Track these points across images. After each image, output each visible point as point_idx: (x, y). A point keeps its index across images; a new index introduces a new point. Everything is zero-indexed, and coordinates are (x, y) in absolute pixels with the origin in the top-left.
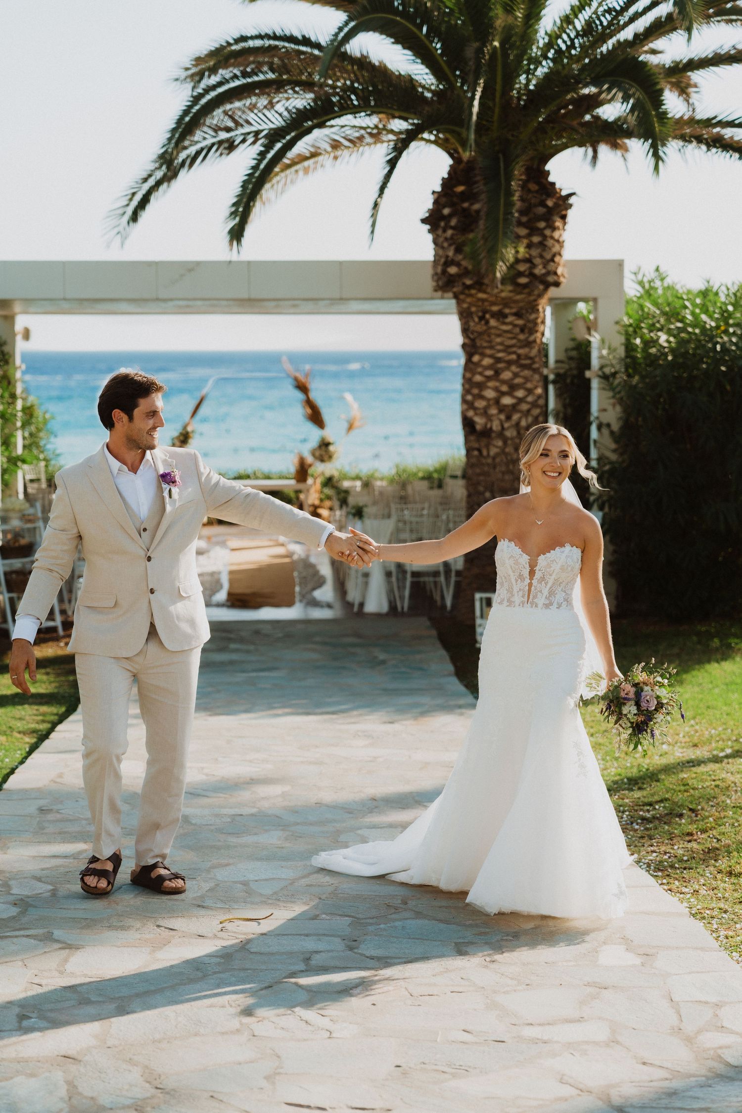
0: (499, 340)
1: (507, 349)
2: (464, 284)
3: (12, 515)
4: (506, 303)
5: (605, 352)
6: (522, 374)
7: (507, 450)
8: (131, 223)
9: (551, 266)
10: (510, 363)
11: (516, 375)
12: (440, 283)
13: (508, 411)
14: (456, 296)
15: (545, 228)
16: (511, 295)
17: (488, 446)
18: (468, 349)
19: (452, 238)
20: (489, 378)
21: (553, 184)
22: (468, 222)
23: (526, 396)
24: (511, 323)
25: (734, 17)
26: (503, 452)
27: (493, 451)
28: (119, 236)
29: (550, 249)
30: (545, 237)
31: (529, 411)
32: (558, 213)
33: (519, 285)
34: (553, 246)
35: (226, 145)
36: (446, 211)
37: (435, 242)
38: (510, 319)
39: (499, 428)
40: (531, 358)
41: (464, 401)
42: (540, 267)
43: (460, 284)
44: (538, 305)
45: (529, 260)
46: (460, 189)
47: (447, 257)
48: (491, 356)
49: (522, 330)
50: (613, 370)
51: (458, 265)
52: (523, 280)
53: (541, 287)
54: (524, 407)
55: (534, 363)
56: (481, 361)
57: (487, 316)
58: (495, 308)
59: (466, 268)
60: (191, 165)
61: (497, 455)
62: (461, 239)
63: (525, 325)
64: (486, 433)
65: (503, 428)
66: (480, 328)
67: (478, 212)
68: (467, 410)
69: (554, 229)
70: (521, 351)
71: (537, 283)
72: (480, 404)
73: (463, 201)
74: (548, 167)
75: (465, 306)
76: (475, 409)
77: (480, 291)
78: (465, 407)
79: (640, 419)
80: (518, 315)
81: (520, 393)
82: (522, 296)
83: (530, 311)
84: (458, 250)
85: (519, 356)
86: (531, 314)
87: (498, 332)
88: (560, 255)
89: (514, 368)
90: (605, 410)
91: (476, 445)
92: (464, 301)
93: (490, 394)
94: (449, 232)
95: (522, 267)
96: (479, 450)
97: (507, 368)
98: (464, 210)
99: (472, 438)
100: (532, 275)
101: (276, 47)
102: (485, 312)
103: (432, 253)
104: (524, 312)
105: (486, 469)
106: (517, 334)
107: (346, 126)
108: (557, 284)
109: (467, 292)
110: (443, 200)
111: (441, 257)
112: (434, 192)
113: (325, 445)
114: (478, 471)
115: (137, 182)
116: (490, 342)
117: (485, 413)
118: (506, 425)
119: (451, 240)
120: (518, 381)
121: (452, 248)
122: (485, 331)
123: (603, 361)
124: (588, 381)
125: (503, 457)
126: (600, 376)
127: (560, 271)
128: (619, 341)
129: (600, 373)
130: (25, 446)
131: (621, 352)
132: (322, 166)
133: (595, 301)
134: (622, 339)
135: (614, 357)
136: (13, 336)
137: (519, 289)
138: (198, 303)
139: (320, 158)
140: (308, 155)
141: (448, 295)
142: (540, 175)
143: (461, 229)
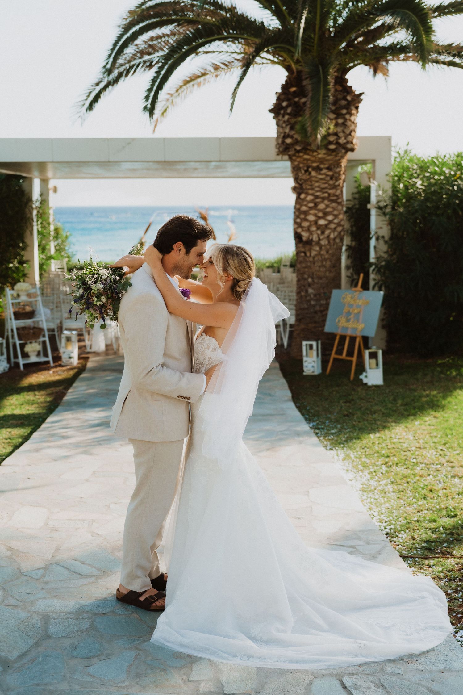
0: (317, 184)
1: (322, 190)
2: (295, 149)
3: (21, 293)
4: (322, 161)
5: (380, 193)
6: (331, 205)
7: (322, 253)
8: (88, 111)
9: (349, 138)
10: (324, 199)
11: (327, 206)
12: (281, 149)
13: (323, 229)
14: (290, 158)
15: (346, 114)
16: (325, 156)
17: (310, 250)
18: (298, 190)
19: (288, 121)
20: (311, 208)
21: (350, 87)
22: (298, 111)
23: (334, 220)
24: (324, 174)
26: (319, 254)
27: (313, 253)
28: (80, 119)
29: (349, 127)
30: (346, 120)
31: (335, 228)
32: (354, 105)
33: (329, 150)
34: (351, 125)
35: (147, 64)
36: (284, 104)
37: (277, 124)
38: (324, 171)
39: (317, 239)
40: (336, 196)
41: (295, 222)
42: (343, 138)
43: (293, 149)
44: (341, 163)
45: (336, 134)
46: (293, 89)
47: (285, 133)
48: (312, 195)
49: (331, 178)
50: (385, 204)
51: (292, 137)
52: (332, 147)
53: (343, 151)
54: (332, 226)
55: (338, 198)
56: (306, 197)
57: (310, 169)
58: (315, 165)
59: (296, 139)
60: (127, 75)
61: (316, 255)
62: (293, 121)
63: (333, 175)
64: (309, 242)
65: (319, 239)
66: (306, 177)
67: (304, 103)
68: (297, 228)
69: (351, 115)
70: (331, 191)
71: (341, 149)
72: (305, 224)
73: (295, 97)
74: (347, 77)
75: (296, 163)
76: (302, 227)
77: (305, 154)
78: (296, 226)
79: (405, 233)
80: (329, 169)
81: (330, 218)
82: (332, 157)
83: (336, 166)
84: (292, 128)
85: (329, 194)
86: (337, 168)
87: (317, 180)
88: (355, 131)
89: (326, 202)
90: (381, 228)
91: (303, 250)
92: (295, 161)
93: (311, 218)
94: (287, 117)
95: (332, 139)
96: (305, 253)
97: (322, 202)
98: (296, 103)
99: (300, 245)
100: (338, 143)
101: (179, 2)
103: (276, 131)
104: (332, 167)
105: (309, 264)
106: (328, 181)
107: (222, 52)
108: (352, 150)
109: (297, 154)
110: (282, 97)
111: (281, 133)
112: (276, 93)
114: (304, 265)
115: (92, 86)
116: (311, 185)
117: (308, 229)
118: (321, 237)
119: (288, 122)
120: (329, 210)
121: (288, 127)
122: (309, 179)
123: (379, 198)
124: (369, 211)
125: (320, 257)
126: (376, 208)
127: (354, 141)
128: (388, 186)
129: (377, 206)
130: (56, 250)
131: (390, 193)
132: (208, 82)
133: (374, 161)
134: (390, 185)
135: (386, 196)
136: (48, 190)
137: (330, 153)
138: (137, 166)
139: (207, 76)
140: (200, 75)
141: (285, 157)
142: (343, 81)
143: (294, 115)
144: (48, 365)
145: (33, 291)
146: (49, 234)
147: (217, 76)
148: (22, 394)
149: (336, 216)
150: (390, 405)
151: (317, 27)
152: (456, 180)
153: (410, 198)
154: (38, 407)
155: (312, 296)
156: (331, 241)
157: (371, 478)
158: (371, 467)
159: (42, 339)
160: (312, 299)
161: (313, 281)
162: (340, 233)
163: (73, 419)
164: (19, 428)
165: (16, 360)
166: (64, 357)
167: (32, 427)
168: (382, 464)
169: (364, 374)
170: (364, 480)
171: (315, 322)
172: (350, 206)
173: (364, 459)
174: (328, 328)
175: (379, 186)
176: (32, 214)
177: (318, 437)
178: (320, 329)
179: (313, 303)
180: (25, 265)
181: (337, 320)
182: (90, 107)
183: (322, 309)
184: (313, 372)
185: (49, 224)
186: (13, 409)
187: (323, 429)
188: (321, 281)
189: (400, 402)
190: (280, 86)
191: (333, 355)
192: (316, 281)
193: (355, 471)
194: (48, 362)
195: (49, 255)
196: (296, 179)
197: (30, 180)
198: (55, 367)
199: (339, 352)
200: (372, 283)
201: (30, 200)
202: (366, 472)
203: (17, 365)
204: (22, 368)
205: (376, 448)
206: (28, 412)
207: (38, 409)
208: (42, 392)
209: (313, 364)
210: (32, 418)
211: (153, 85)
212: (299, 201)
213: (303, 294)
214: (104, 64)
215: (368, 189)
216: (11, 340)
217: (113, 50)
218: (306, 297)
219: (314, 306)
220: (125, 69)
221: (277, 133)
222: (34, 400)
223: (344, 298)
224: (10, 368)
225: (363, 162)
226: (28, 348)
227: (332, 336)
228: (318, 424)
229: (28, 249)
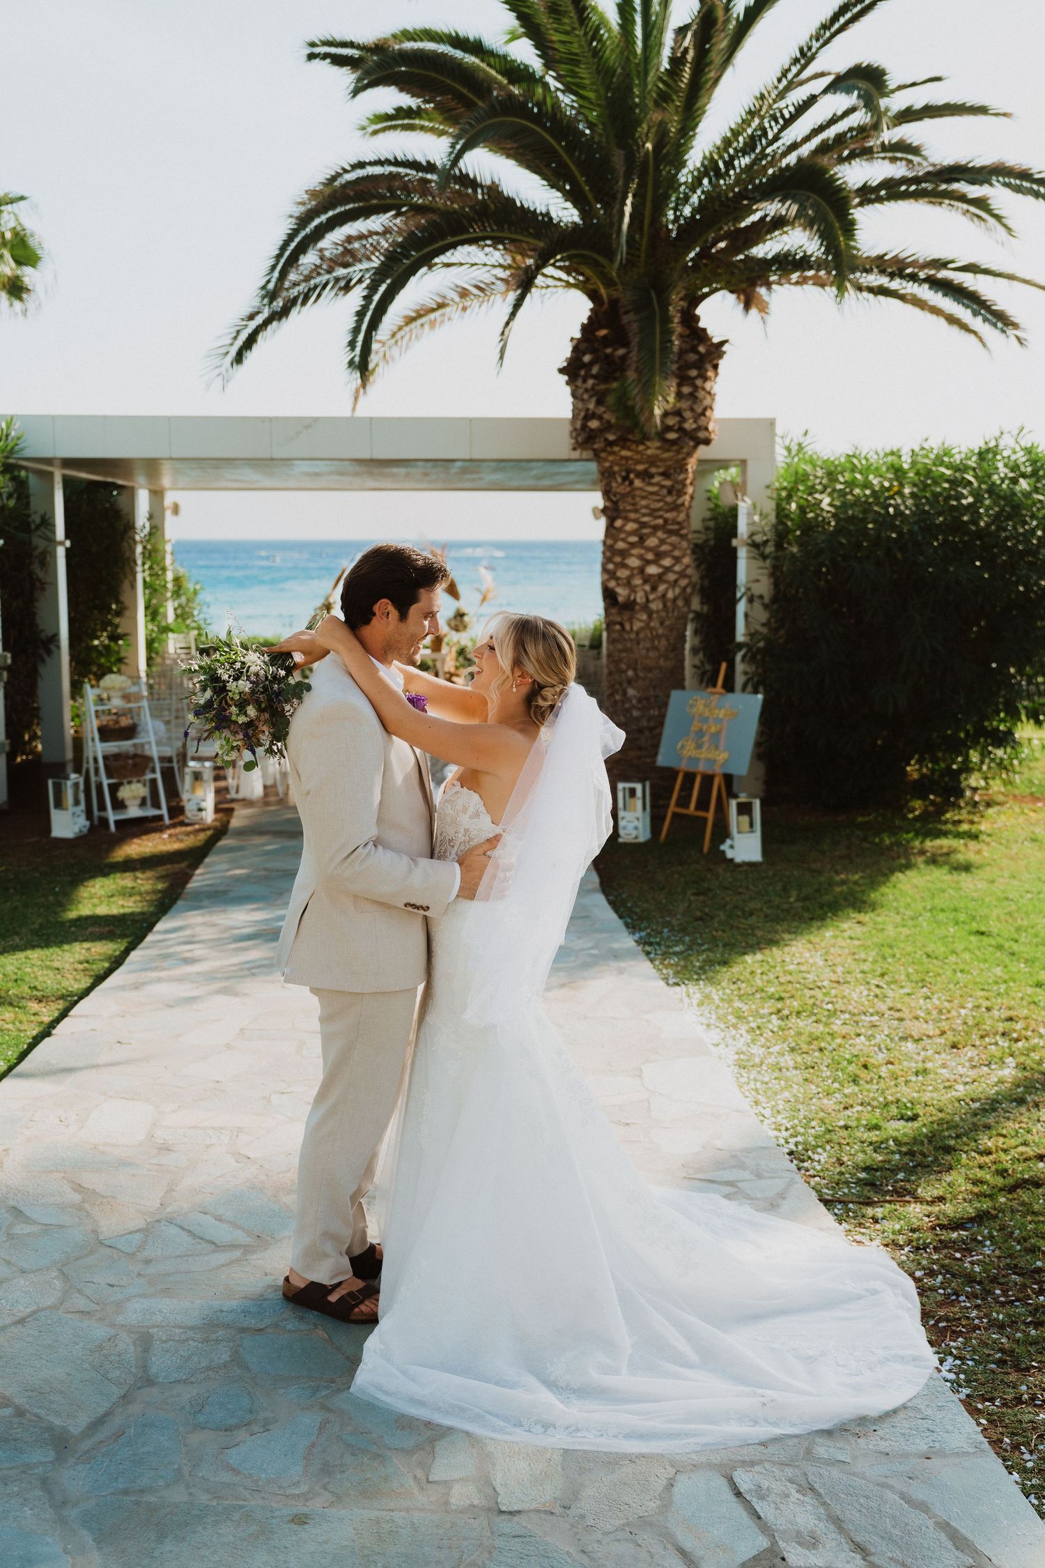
0: (644, 502)
1: (653, 513)
2: (606, 440)
3: (112, 694)
4: (653, 461)
5: (756, 518)
6: (669, 540)
7: (652, 624)
8: (235, 365)
9: (702, 421)
10: (656, 528)
11: (662, 542)
12: (580, 439)
13: (654, 582)
14: (597, 456)
15: (696, 377)
16: (659, 452)
17: (630, 620)
18: (609, 513)
19: (593, 388)
20: (633, 545)
21: (704, 330)
22: (613, 370)
23: (674, 565)
24: (657, 484)
25: (899, 155)
26: (647, 626)
27: (637, 625)
28: (220, 380)
29: (701, 401)
30: (696, 388)
31: (676, 581)
32: (710, 362)
33: (666, 441)
34: (705, 398)
35: (342, 283)
36: (587, 358)
37: (574, 395)
39: (644, 600)
40: (679, 523)
41: (605, 570)
42: (691, 421)
43: (602, 439)
44: (687, 464)
45: (679, 413)
46: (603, 332)
47: (588, 410)
48: (635, 521)
49: (670, 492)
50: (765, 538)
51: (600, 418)
52: (672, 436)
53: (692, 444)
54: (672, 577)
55: (682, 528)
56: (623, 526)
57: (632, 476)
58: (640, 467)
59: (608, 422)
60: (304, 303)
61: (641, 629)
62: (602, 387)
63: (673, 486)
64: (629, 606)
65: (648, 600)
66: (624, 489)
67: (624, 358)
68: (608, 580)
69: (706, 379)
70: (668, 515)
71: (687, 440)
72: (622, 573)
73: (607, 346)
74: (699, 311)
75: (607, 464)
76: (617, 579)
77: (623, 448)
78: (606, 577)
79: (801, 590)
80: (665, 475)
81: (667, 562)
82: (671, 454)
83: (679, 470)
84: (599, 402)
85: (666, 521)
86: (679, 474)
87: (644, 494)
88: (711, 408)
89: (660, 534)
90: (758, 581)
91: (619, 619)
92: (605, 460)
93: (634, 562)
94: (590, 382)
95: (671, 421)
96: (622, 624)
97: (653, 534)
98: (607, 356)
99: (614, 611)
100: (681, 430)
101: (398, 174)
102: (629, 472)
103: (571, 407)
104: (672, 471)
105: (629, 645)
106: (664, 497)
107: (476, 264)
108: (707, 442)
109: (609, 449)
110: (584, 345)
111: (580, 410)
112: (572, 339)
113: (460, 615)
114: (620, 646)
115: (244, 320)
116: (634, 504)
117: (628, 583)
118: (651, 597)
119: (592, 391)
120: (664, 548)
121: (594, 399)
122: (629, 492)
123: (754, 529)
124: (735, 550)
125: (648, 632)
126: (749, 545)
127: (711, 427)
128: (770, 507)
129: (750, 541)
130: (177, 616)
131: (772, 518)
132: (449, 319)
133: (743, 463)
134: (773, 504)
135: (767, 524)
136: (163, 510)
137: (667, 446)
138: (321, 467)
139: (447, 310)
140: (435, 306)
141: (588, 454)
142: (690, 319)
143: (604, 378)
144: (161, 823)
145: (134, 689)
146: (165, 586)
147: (464, 309)
148: (112, 876)
149: (677, 560)
150: (777, 900)
151: (647, 222)
152: (892, 497)
153: (808, 527)
154: (140, 901)
155: (634, 702)
156: (669, 604)
157: (753, 1041)
158: (751, 1019)
159: (149, 776)
160: (634, 707)
161: (637, 675)
162: (684, 589)
163: (203, 924)
164: (104, 942)
165: (102, 814)
166: (190, 808)
167: (130, 939)
168: (771, 1014)
169: (728, 842)
170: (740, 1044)
171: (640, 748)
172: (700, 542)
173: (738, 1004)
174: (663, 759)
175: (754, 506)
176: (133, 552)
177: (652, 961)
178: (648, 760)
179: (635, 713)
180: (121, 642)
181: (679, 745)
182: (239, 358)
183: (652, 724)
184: (636, 837)
185: (164, 569)
186: (95, 906)
187: (659, 944)
188: (650, 675)
189: (794, 893)
190: (580, 328)
191: (672, 808)
192: (641, 675)
193: (723, 1026)
194: (160, 818)
195: (163, 624)
196: (607, 494)
197: (131, 492)
198: (174, 826)
199: (684, 801)
200: (739, 680)
201: (130, 526)
202: (743, 1029)
203: (104, 822)
204: (113, 827)
205: (758, 982)
206: (122, 911)
207: (140, 905)
208: (149, 874)
209: (636, 823)
210: (129, 923)
212: (610, 530)
213: (618, 697)
214: (263, 282)
215: (734, 511)
216: (93, 778)
217: (279, 257)
218: (623, 702)
219: (638, 719)
220: (299, 294)
221: (573, 411)
222: (133, 888)
223: (692, 706)
224: (92, 828)
225: (724, 464)
226: (124, 793)
227: (671, 773)
228: (649, 935)
229: (127, 613)
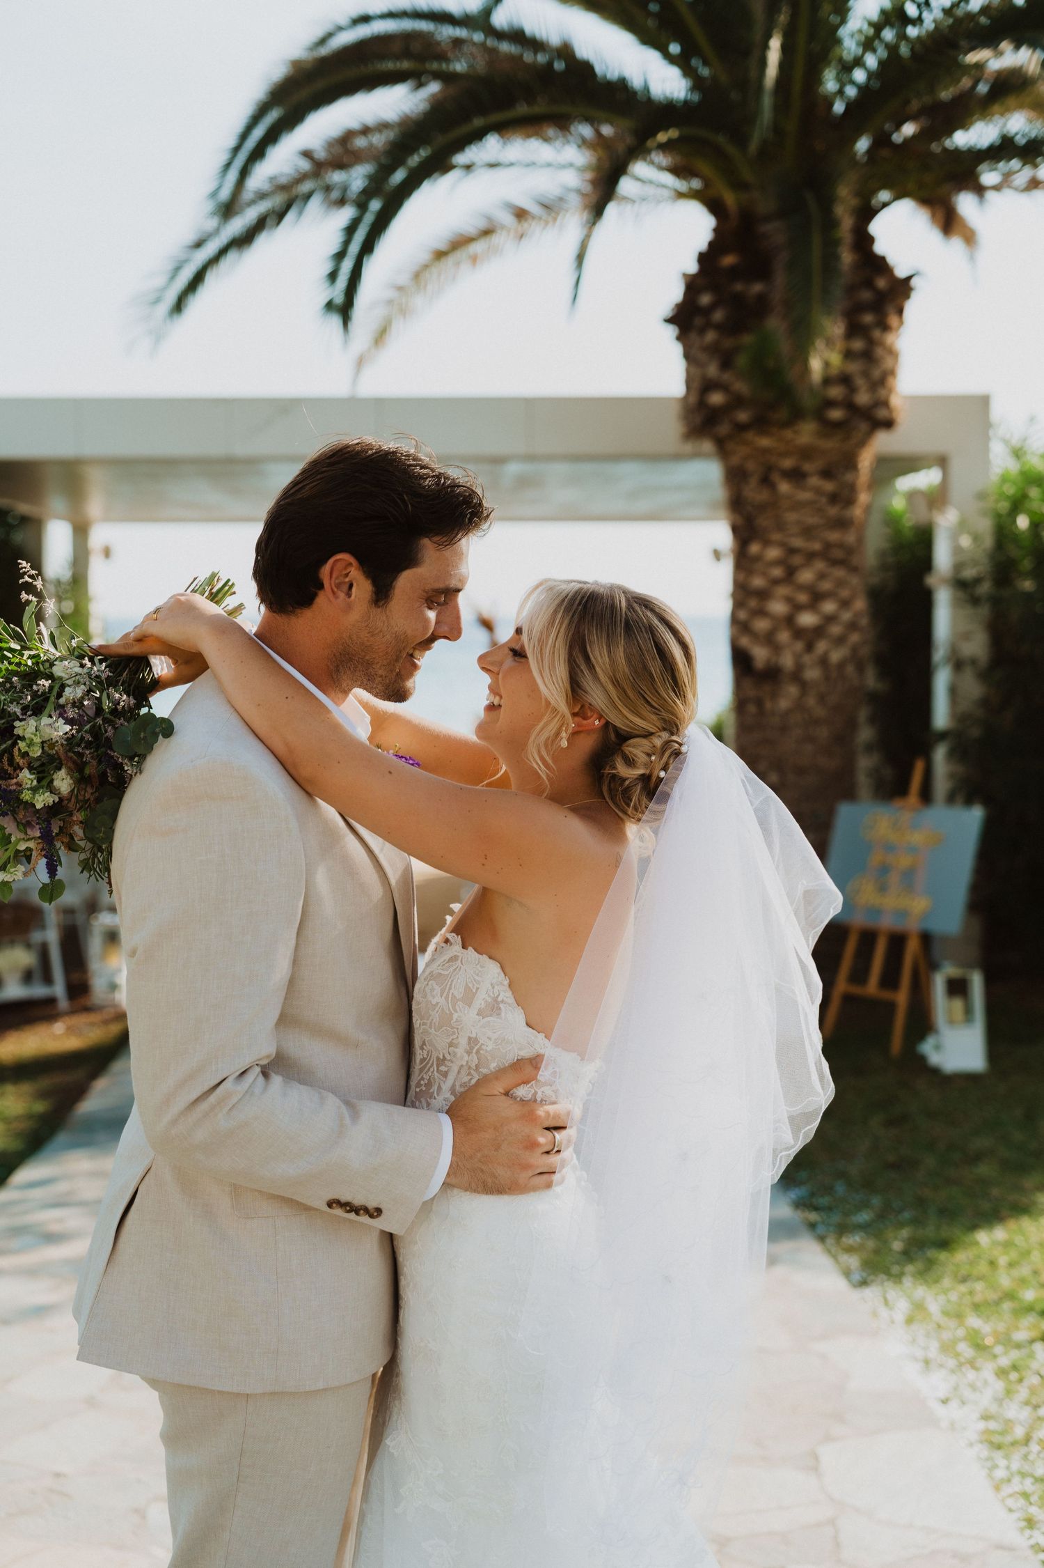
0: (791, 517)
1: (808, 532)
2: (734, 422)
4: (806, 453)
5: (963, 542)
6: (832, 574)
7: (806, 703)
9: (882, 393)
12: (698, 420)
13: (809, 637)
14: (721, 449)
15: (872, 327)
16: (814, 439)
17: (774, 696)
19: (714, 344)
20: (776, 582)
21: (883, 258)
22: (744, 315)
23: (839, 612)
24: (814, 488)
26: (799, 706)
27: (784, 704)
29: (878, 363)
30: (871, 343)
31: (843, 637)
32: (892, 303)
33: (827, 422)
34: (883, 358)
36: (706, 299)
37: (687, 356)
38: (814, 481)
39: (794, 665)
40: (845, 548)
41: (734, 621)
42: (864, 392)
43: (728, 422)
44: (859, 457)
45: (846, 380)
46: (728, 260)
47: (707, 378)
48: (782, 544)
49: (834, 498)
50: (976, 573)
51: (724, 389)
52: (836, 414)
53: (864, 427)
54: (836, 630)
55: (852, 555)
56: (762, 552)
57: (776, 477)
58: (788, 463)
59: (738, 395)
60: (276, 224)
61: (790, 710)
62: (728, 343)
63: (835, 491)
64: (772, 675)
65: (800, 666)
66: (761, 496)
67: (762, 297)
68: (739, 636)
69: (885, 329)
70: (834, 536)
71: (857, 420)
72: (761, 625)
73: (734, 281)
74: (873, 228)
75: (735, 460)
76: (754, 634)
77: (760, 433)
78: (736, 631)
80: (827, 474)
82: (833, 442)
83: (845, 467)
84: (726, 363)
85: (828, 546)
86: (846, 473)
87: (793, 504)
88: (897, 373)
89: (820, 565)
91: (755, 695)
92: (732, 454)
93: (778, 607)
94: (710, 336)
95: (836, 392)
96: (760, 703)
97: (808, 565)
98: (736, 295)
100: (850, 406)
101: (420, 33)
102: (769, 469)
103: (682, 373)
104: (834, 469)
105: (770, 733)
106: (823, 507)
108: (889, 424)
109: (739, 436)
110: (701, 283)
111: (696, 378)
112: (684, 275)
114: (756, 737)
115: (183, 250)
116: (777, 520)
117: (769, 639)
118: (805, 661)
119: (713, 349)
120: (826, 586)
121: (715, 362)
122: (770, 502)
123: (963, 558)
124: (929, 593)
125: (800, 714)
126: (951, 583)
127: (895, 401)
128: (985, 526)
129: (954, 578)
131: (988, 542)
132: (500, 252)
133: (945, 459)
134: (988, 522)
135: (979, 550)
136: (89, 553)
137: (829, 430)
139: (496, 238)
140: (477, 233)
141: (708, 446)
142: (864, 241)
143: (733, 327)
144: (52, 1009)
147: (520, 237)
149: (845, 604)
150: (1018, 1136)
151: (798, 88)
156: (831, 671)
157: (1009, 1393)
158: (998, 1349)
159: (37, 937)
162: (854, 650)
166: (98, 985)
168: (1032, 1341)
169: (931, 1039)
170: (985, 1400)
173: (974, 1321)
175: (960, 524)
177: (822, 1239)
182: (179, 306)
187: (829, 1209)
188: (803, 781)
191: (841, 985)
193: (951, 1363)
194: (51, 1001)
197: (35, 524)
198: (73, 1012)
199: (859, 975)
200: (941, 785)
202: (986, 1369)
205: (1005, 1281)
208: (26, 1088)
211: (347, 243)
214: (212, 187)
215: (925, 534)
217: (236, 150)
220: (270, 209)
221: (686, 380)
223: (870, 828)
225: (913, 464)
